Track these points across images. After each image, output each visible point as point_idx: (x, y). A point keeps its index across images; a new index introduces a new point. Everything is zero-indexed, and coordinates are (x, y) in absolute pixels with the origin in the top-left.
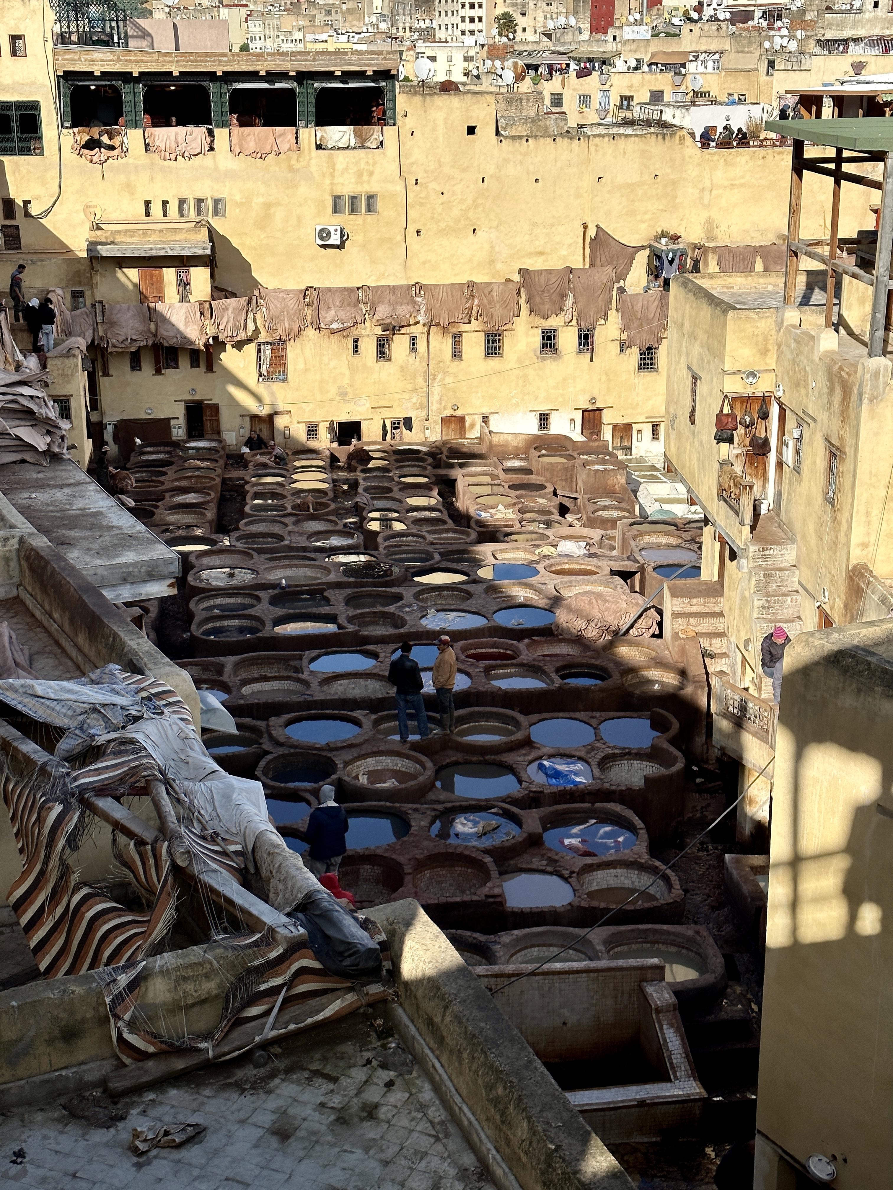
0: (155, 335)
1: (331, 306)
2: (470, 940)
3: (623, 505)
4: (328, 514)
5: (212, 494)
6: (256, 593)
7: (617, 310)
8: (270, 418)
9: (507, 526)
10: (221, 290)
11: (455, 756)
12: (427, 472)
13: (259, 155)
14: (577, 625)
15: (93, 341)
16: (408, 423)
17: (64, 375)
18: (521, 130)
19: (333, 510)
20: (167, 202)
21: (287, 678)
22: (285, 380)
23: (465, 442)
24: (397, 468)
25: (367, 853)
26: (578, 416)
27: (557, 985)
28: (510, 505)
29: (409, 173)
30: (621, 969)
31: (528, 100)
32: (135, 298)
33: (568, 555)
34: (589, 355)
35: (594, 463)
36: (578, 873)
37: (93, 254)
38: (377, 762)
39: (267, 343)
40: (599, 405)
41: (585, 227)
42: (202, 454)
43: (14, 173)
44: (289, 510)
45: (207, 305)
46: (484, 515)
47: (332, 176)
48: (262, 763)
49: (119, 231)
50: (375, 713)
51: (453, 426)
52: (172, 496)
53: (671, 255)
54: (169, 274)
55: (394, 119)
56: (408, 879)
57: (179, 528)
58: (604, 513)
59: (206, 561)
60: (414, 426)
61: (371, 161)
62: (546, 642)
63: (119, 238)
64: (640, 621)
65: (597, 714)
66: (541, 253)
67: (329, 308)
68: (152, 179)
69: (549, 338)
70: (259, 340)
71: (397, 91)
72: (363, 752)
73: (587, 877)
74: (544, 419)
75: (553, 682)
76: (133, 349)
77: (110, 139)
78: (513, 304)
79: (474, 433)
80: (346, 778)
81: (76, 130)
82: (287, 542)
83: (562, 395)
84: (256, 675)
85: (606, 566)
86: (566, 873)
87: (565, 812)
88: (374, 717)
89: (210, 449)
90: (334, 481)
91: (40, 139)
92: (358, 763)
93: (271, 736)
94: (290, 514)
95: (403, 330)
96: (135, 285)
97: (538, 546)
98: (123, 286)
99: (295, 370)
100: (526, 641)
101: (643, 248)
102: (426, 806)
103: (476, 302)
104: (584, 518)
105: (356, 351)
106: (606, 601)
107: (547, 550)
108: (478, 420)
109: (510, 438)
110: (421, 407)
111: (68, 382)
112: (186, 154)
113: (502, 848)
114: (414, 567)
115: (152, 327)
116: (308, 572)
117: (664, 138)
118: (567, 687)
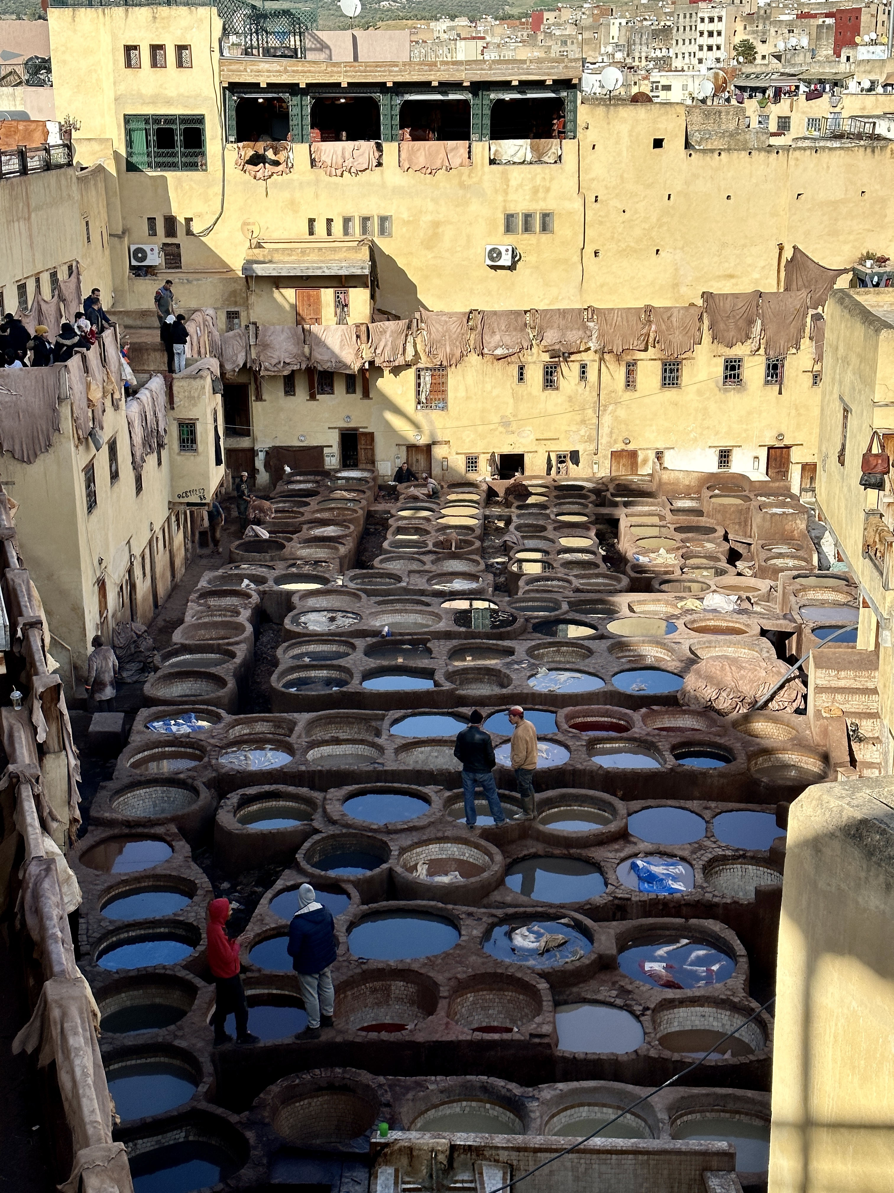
0: (309, 359)
1: (496, 330)
2: (503, 1091)
3: (801, 553)
4: (471, 553)
5: (352, 527)
6: (352, 641)
7: (811, 338)
8: (428, 449)
9: (666, 573)
10: (384, 312)
11: (534, 847)
12: (587, 511)
13: (429, 171)
14: (709, 693)
15: (245, 364)
16: (575, 457)
17: (190, 398)
18: (717, 143)
19: (477, 549)
20: (332, 220)
21: (362, 742)
22: (444, 408)
23: (635, 478)
24: (555, 505)
25: (400, 967)
26: (763, 454)
27: (596, 1166)
28: (673, 549)
29: (589, 189)
30: (679, 1153)
31: (728, 113)
32: (291, 319)
33: (715, 611)
34: (778, 387)
35: (771, 505)
36: (654, 1010)
37: (248, 273)
38: (441, 849)
39: (427, 369)
40: (787, 442)
41: (781, 248)
42: (351, 485)
43: (176, 189)
44: (430, 547)
45: (363, 328)
46: (643, 560)
47: (506, 193)
48: (307, 845)
49: (277, 250)
50: (449, 789)
51: (623, 461)
52: (311, 528)
53: (876, 279)
54: (327, 295)
55: (575, 131)
56: (443, 1004)
57: (306, 563)
58: (778, 562)
59: (312, 602)
60: (581, 460)
61: (548, 177)
62: (666, 712)
63: (276, 257)
64: (782, 692)
65: (713, 804)
66: (731, 276)
67: (494, 332)
68: (317, 196)
69: (733, 368)
70: (420, 366)
71: (579, 102)
72: (425, 837)
73: (666, 1015)
74: (725, 456)
75: (665, 762)
76: (286, 373)
77: (275, 154)
78: (694, 330)
79: (646, 470)
80: (399, 869)
81: (241, 145)
82: (403, 584)
83: (746, 430)
84: (327, 737)
85: (754, 626)
86: (638, 1009)
87: (653, 928)
88: (448, 794)
89: (360, 479)
90: (486, 517)
91: (203, 154)
92: (418, 850)
93: (325, 811)
94: (430, 552)
95: (573, 358)
96: (294, 307)
97: (681, 599)
98: (280, 307)
99: (456, 398)
100: (644, 710)
101: (845, 271)
102: (483, 910)
103: (653, 327)
104: (757, 566)
105: (521, 379)
106: (741, 668)
107: (691, 603)
108: (652, 455)
109: (681, 475)
110: (590, 440)
111: (195, 405)
112: (353, 170)
113: (563, 972)
114: (537, 618)
115: (307, 350)
116: (419, 619)
117: (873, 151)
118: (679, 769)
